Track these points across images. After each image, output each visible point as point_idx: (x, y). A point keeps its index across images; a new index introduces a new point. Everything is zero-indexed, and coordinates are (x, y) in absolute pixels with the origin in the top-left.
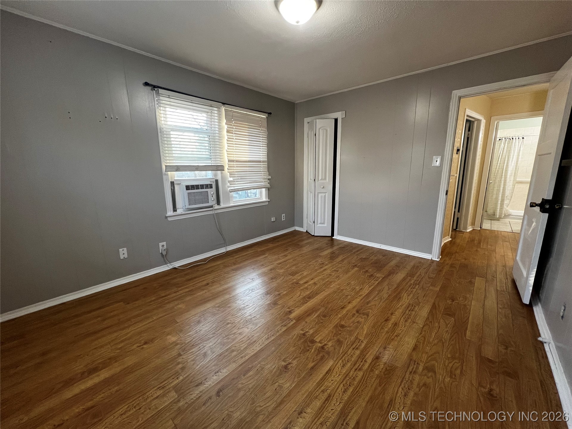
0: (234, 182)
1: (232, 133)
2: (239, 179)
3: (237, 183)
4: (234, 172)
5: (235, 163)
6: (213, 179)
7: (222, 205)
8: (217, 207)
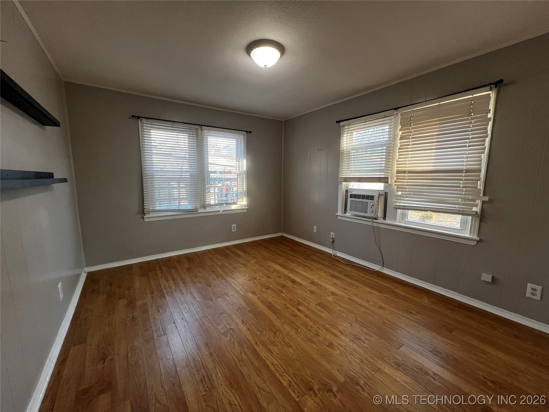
0: (403, 197)
1: (409, 138)
2: (410, 194)
3: (406, 199)
4: (404, 185)
5: (407, 175)
6: (383, 192)
7: (387, 221)
8: (381, 221)
